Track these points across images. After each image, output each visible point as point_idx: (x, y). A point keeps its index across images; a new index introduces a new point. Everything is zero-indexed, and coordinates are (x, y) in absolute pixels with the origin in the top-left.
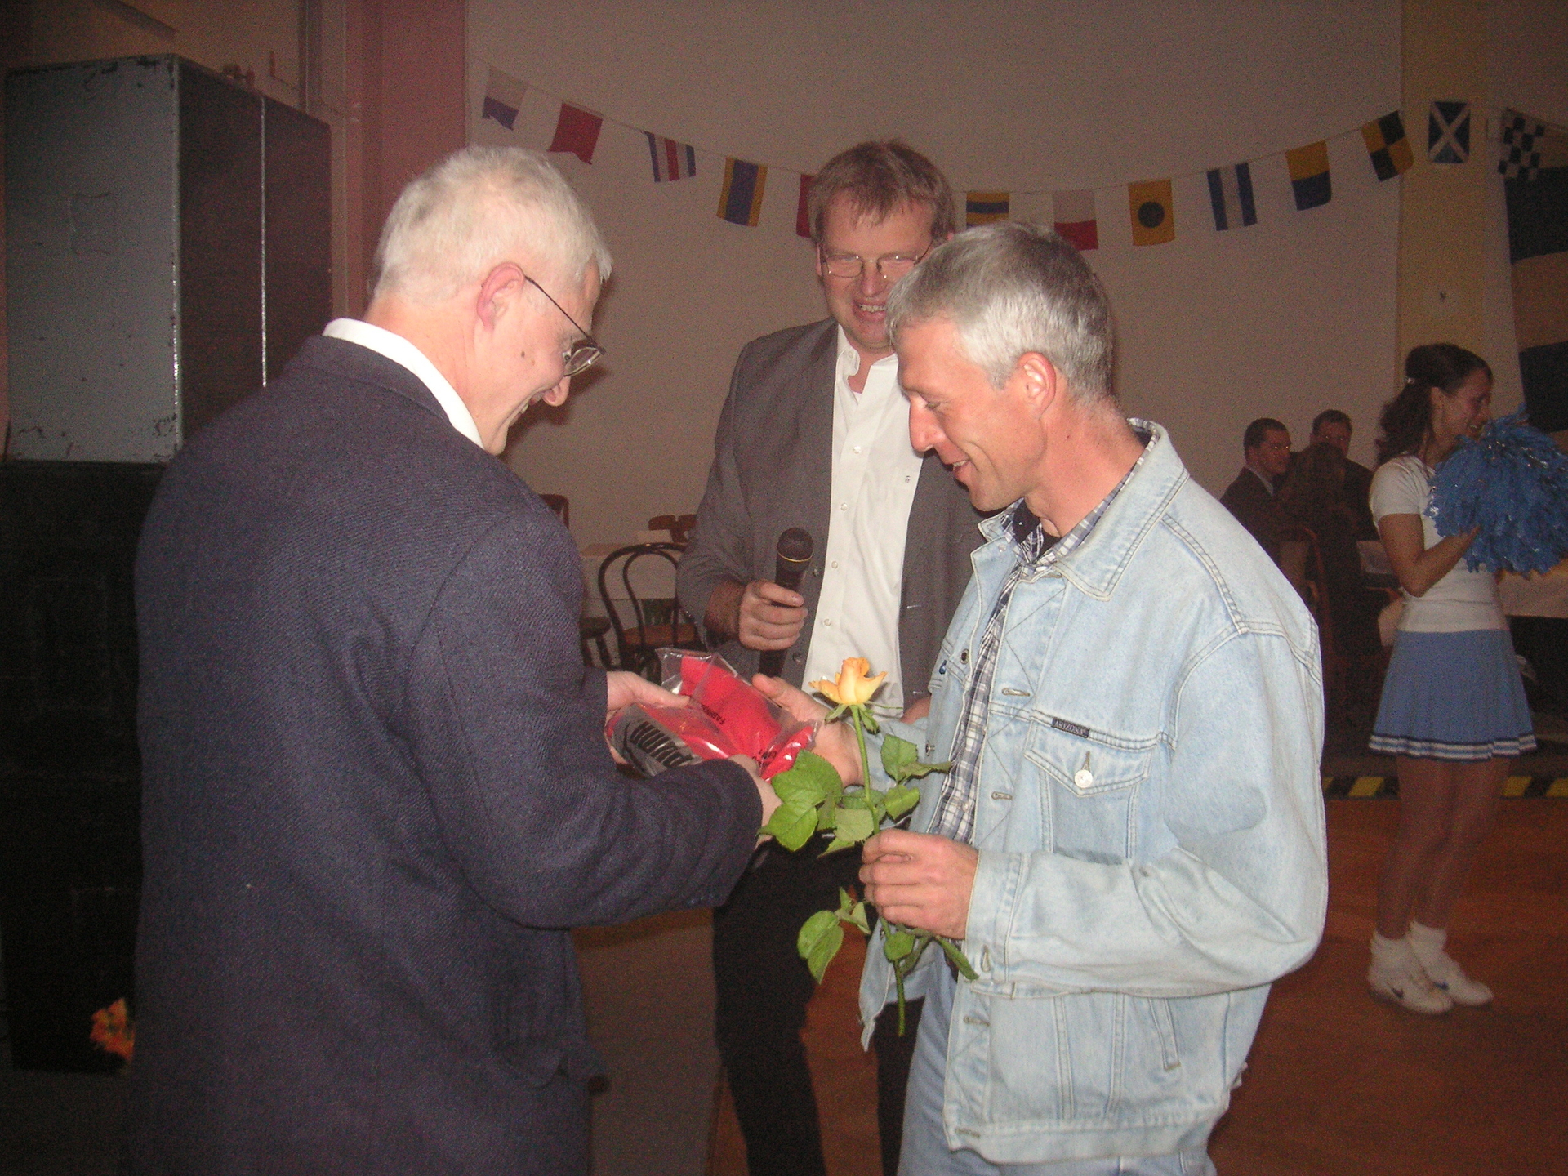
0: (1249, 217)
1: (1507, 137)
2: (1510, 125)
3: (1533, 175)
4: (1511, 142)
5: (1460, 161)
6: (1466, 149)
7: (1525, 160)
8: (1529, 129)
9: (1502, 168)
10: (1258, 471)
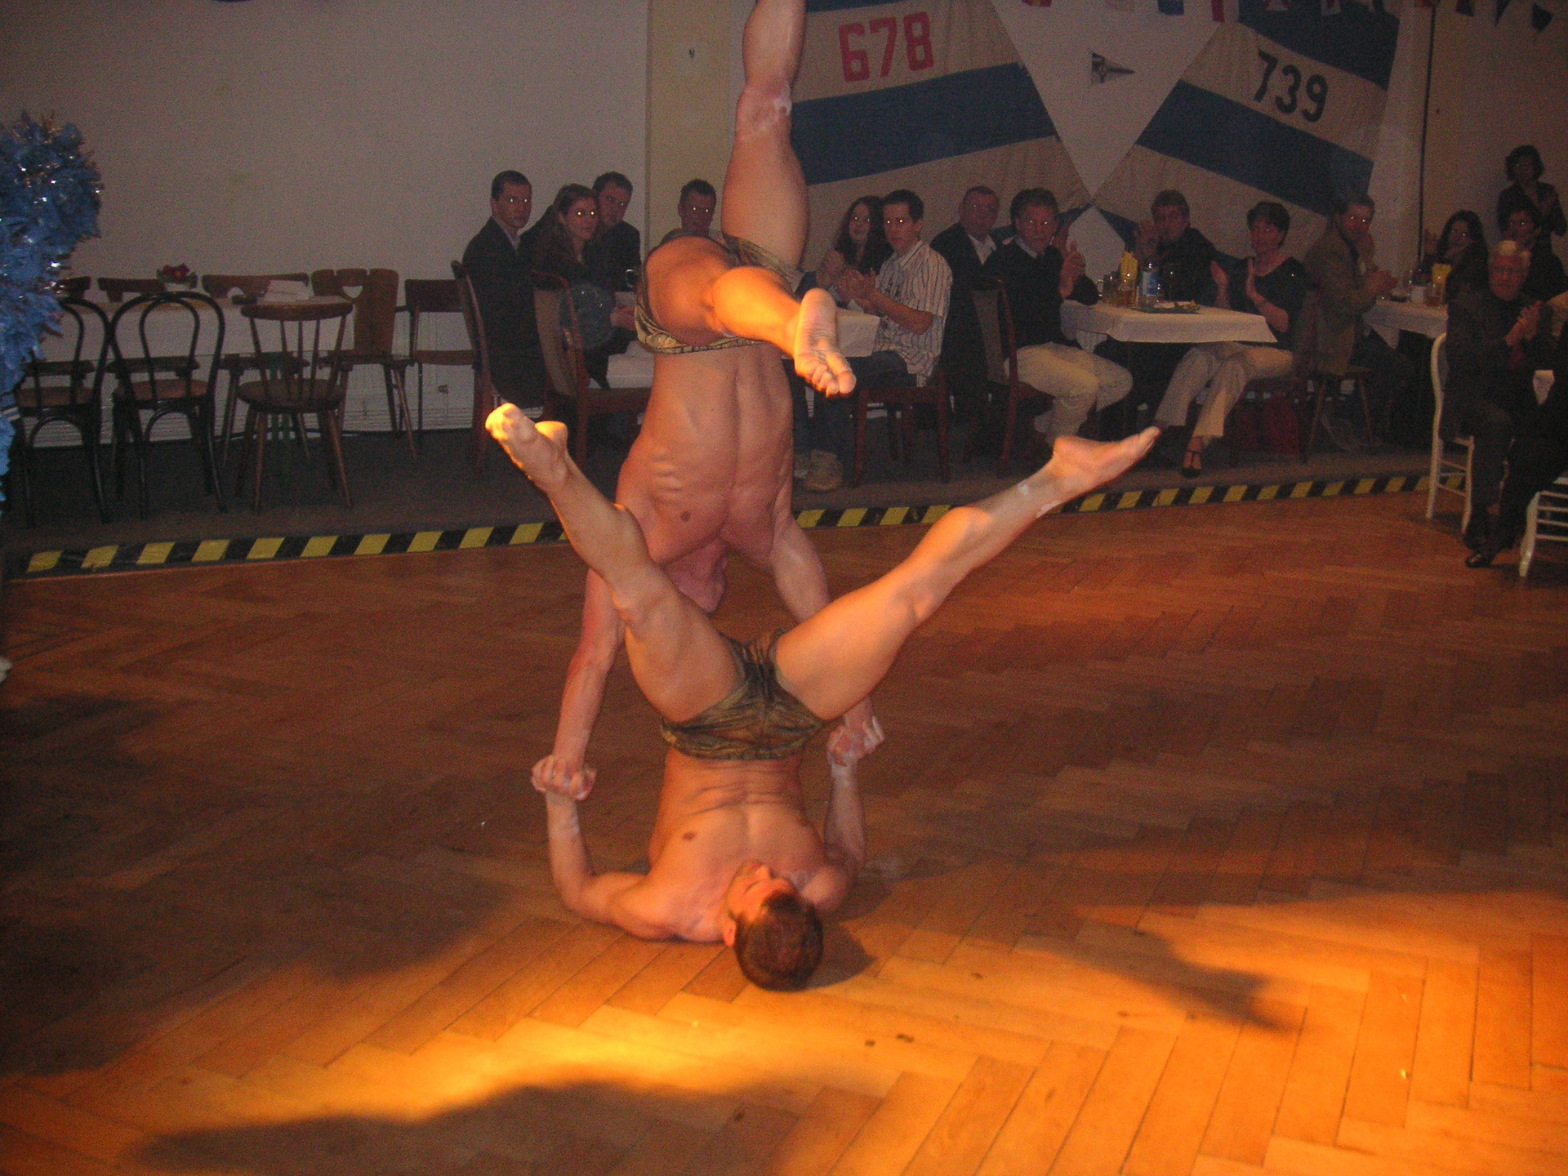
10: (502, 224)
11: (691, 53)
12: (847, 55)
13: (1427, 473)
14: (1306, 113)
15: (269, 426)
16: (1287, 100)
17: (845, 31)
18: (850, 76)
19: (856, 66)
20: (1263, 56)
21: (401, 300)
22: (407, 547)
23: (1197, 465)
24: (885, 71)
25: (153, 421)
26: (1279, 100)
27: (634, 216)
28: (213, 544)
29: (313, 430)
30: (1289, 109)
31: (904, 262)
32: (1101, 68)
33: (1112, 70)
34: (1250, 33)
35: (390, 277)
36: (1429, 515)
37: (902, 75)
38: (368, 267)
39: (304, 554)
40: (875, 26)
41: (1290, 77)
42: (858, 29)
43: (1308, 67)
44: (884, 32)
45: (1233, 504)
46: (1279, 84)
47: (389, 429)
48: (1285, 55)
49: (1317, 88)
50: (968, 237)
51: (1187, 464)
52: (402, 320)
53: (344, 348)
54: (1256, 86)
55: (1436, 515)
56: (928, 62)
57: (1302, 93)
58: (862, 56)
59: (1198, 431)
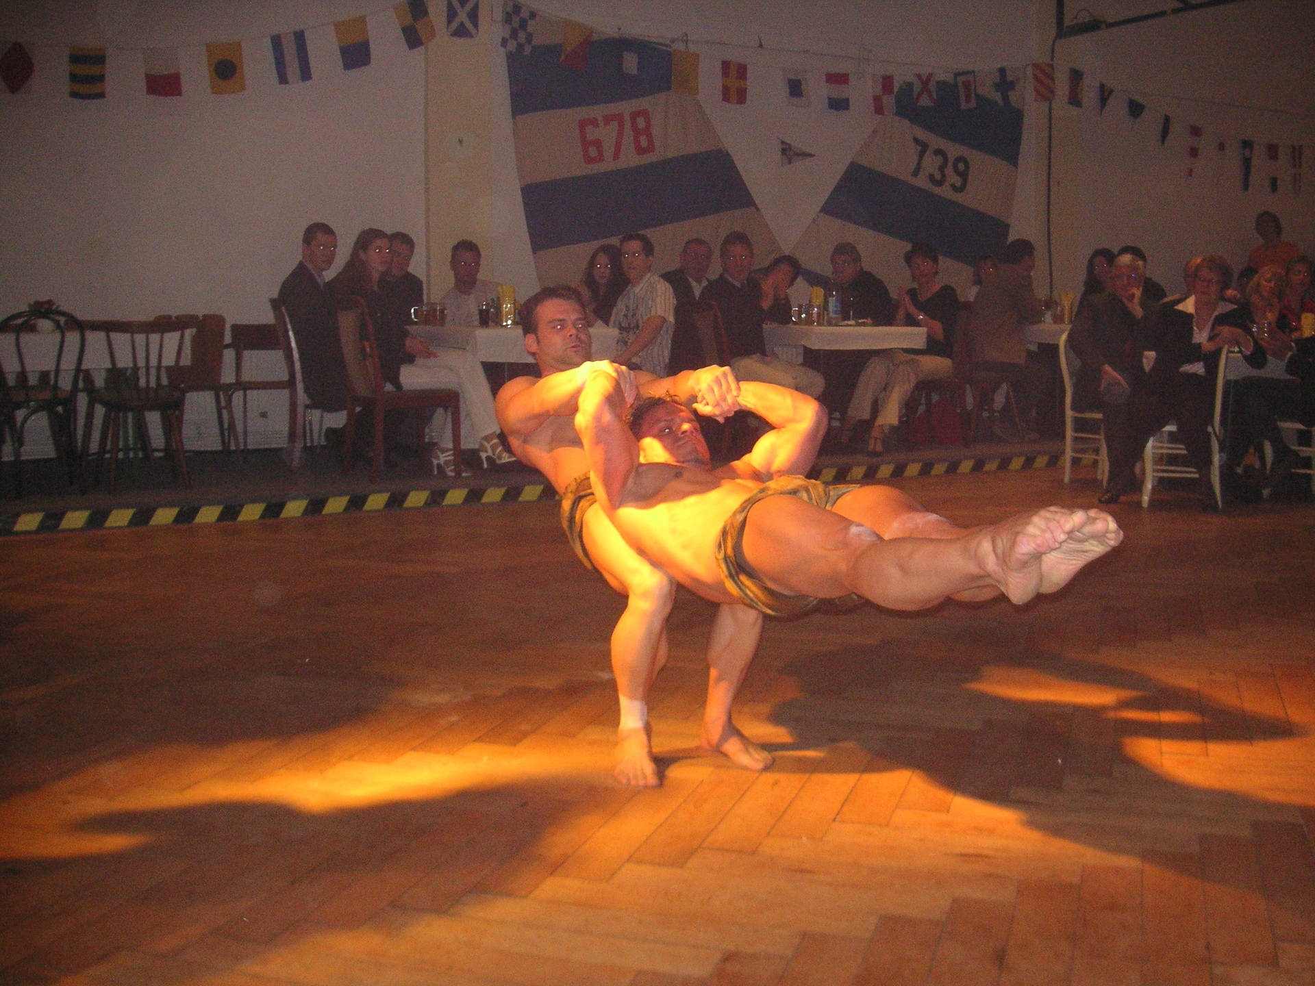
0: (306, 75)
1: (508, 19)
2: (510, 10)
3: (528, 50)
4: (510, 24)
5: (471, 36)
6: (476, 26)
7: (522, 36)
8: (525, 14)
9: (504, 42)
10: (310, 266)
11: (460, 141)
12: (586, 144)
13: (1063, 452)
14: (953, 186)
15: (121, 446)
16: (938, 177)
17: (583, 124)
18: (589, 160)
19: (593, 152)
20: (916, 140)
21: (228, 339)
22: (237, 516)
23: (879, 448)
24: (616, 156)
25: (25, 419)
26: (931, 177)
27: (417, 267)
28: (77, 513)
29: (158, 450)
30: (939, 183)
31: (638, 289)
32: (789, 153)
33: (797, 154)
34: (906, 123)
35: (218, 321)
36: (1067, 480)
37: (630, 159)
38: (200, 312)
39: (152, 523)
40: (607, 120)
41: (940, 158)
42: (594, 122)
43: (954, 150)
44: (614, 125)
45: (911, 478)
46: (931, 164)
47: (220, 448)
48: (936, 142)
49: (961, 166)
50: (687, 279)
51: (871, 448)
52: (229, 356)
53: (181, 364)
54: (913, 166)
55: (1072, 481)
56: (651, 148)
57: (949, 171)
58: (598, 143)
59: (880, 421)
